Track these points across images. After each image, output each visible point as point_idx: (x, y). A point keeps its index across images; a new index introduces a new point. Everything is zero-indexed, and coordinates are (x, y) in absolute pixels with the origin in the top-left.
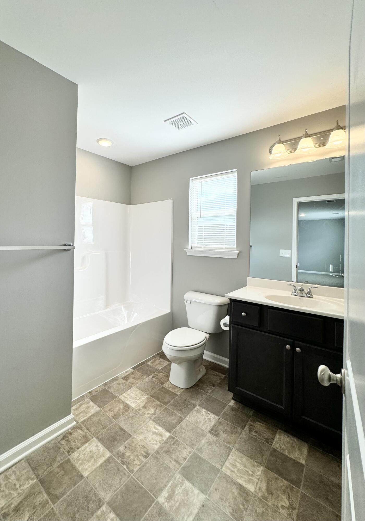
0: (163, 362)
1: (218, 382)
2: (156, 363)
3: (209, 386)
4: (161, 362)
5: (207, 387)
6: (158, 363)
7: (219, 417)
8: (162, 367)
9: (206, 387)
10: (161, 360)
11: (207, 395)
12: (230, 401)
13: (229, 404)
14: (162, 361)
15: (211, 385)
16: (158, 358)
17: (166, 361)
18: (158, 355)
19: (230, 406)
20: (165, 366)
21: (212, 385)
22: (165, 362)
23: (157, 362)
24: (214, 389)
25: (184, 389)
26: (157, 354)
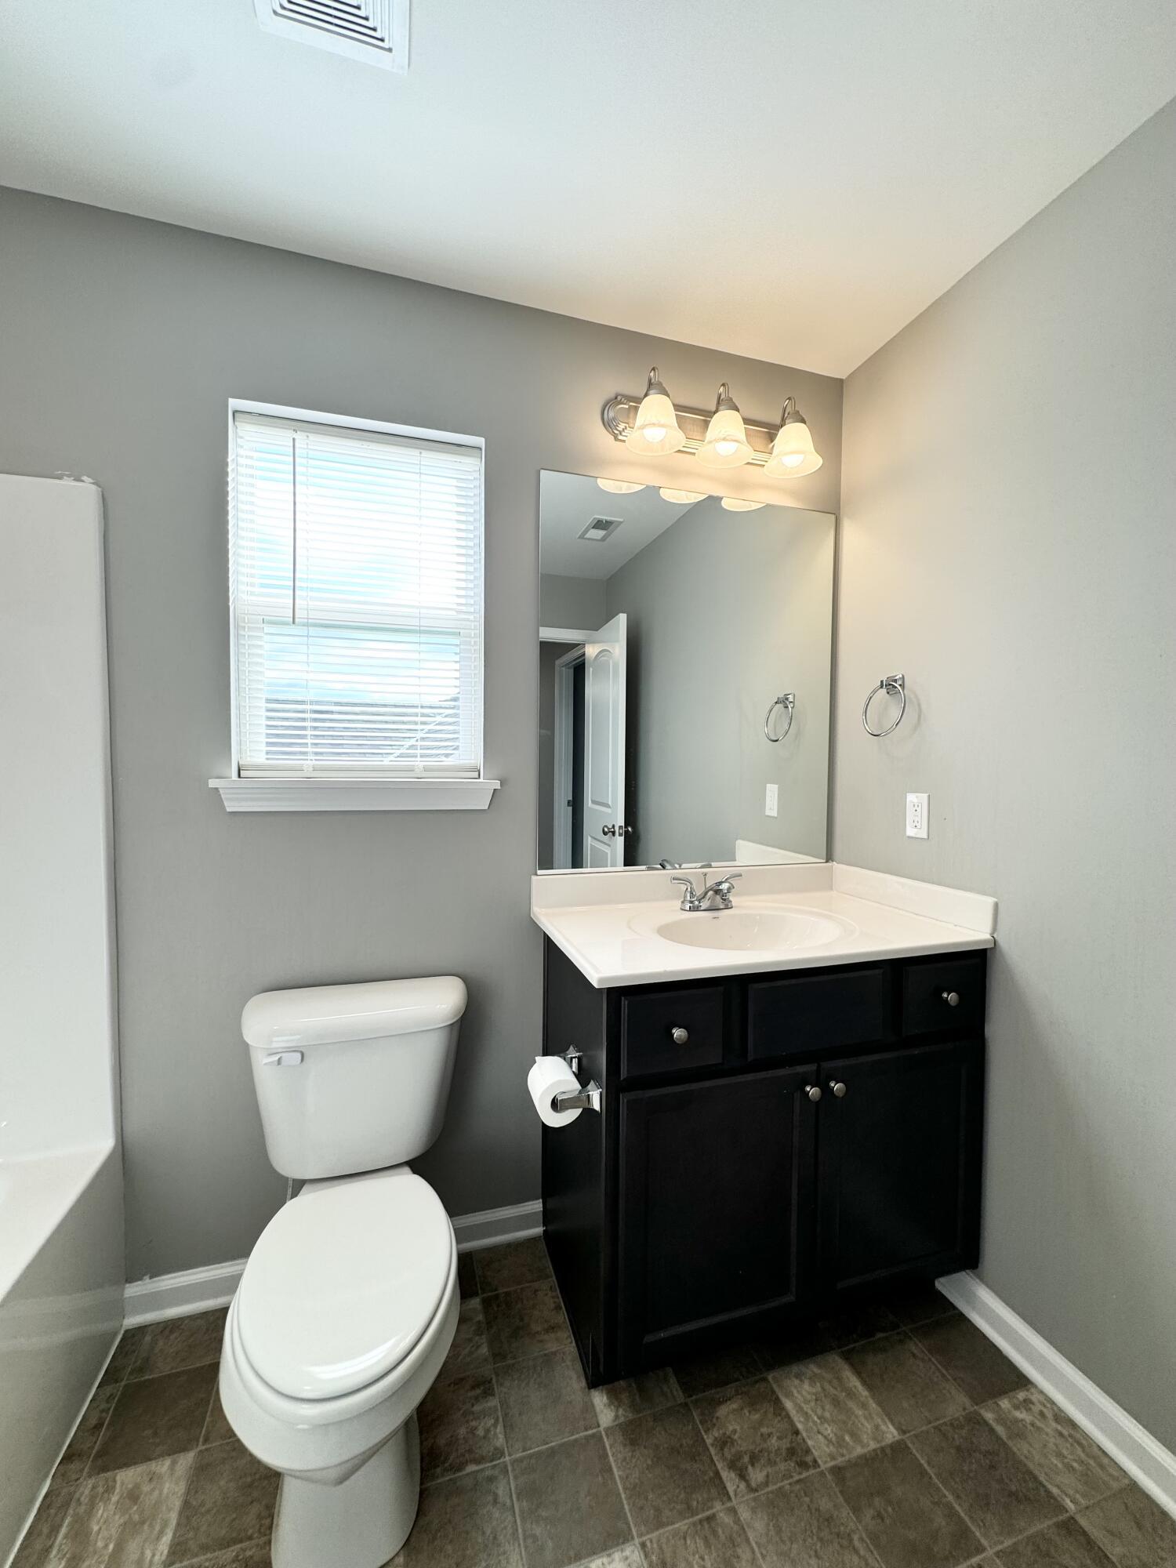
0: (146, 1488)
1: (484, 1350)
2: (100, 1544)
3: (477, 1408)
4: (133, 1496)
5: (474, 1423)
6: (119, 1520)
7: (637, 1541)
8: (167, 1538)
9: (473, 1431)
10: (126, 1477)
11: (510, 1468)
12: (589, 1408)
13: (601, 1422)
14: (137, 1486)
15: (477, 1398)
16: (91, 1482)
17: (168, 1462)
18: (74, 1466)
19: (607, 1430)
20: (186, 1504)
21: (478, 1391)
22: (160, 1477)
23: (105, 1522)
24: (504, 1404)
25: (397, 1554)
26: (67, 1458)
